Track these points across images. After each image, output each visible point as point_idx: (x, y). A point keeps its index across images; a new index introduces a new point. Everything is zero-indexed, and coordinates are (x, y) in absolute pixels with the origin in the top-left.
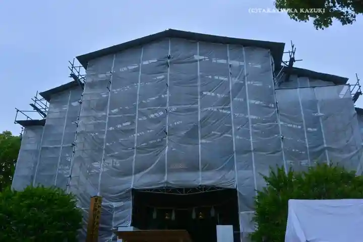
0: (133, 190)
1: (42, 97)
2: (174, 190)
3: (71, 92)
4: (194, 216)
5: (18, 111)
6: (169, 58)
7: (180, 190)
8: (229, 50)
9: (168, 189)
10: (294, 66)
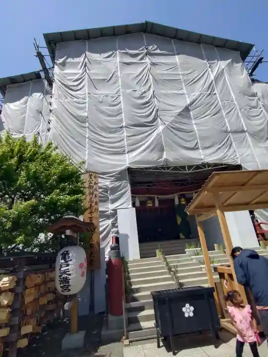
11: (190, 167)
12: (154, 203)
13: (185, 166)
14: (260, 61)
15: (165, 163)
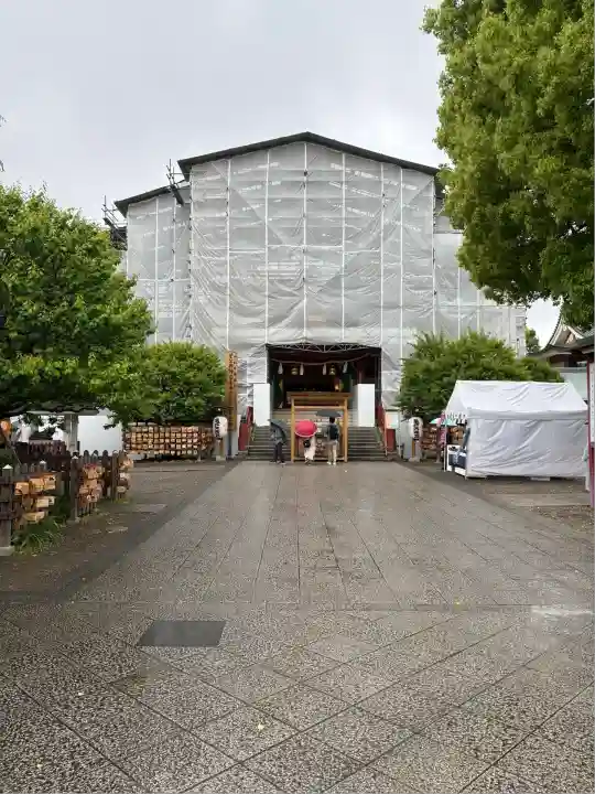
0: (267, 345)
1: (115, 207)
2: (313, 347)
3: (157, 201)
4: (324, 372)
6: (306, 173)
8: (384, 170)
9: (307, 345)
11: (328, 347)
12: (298, 371)
15: (304, 341)
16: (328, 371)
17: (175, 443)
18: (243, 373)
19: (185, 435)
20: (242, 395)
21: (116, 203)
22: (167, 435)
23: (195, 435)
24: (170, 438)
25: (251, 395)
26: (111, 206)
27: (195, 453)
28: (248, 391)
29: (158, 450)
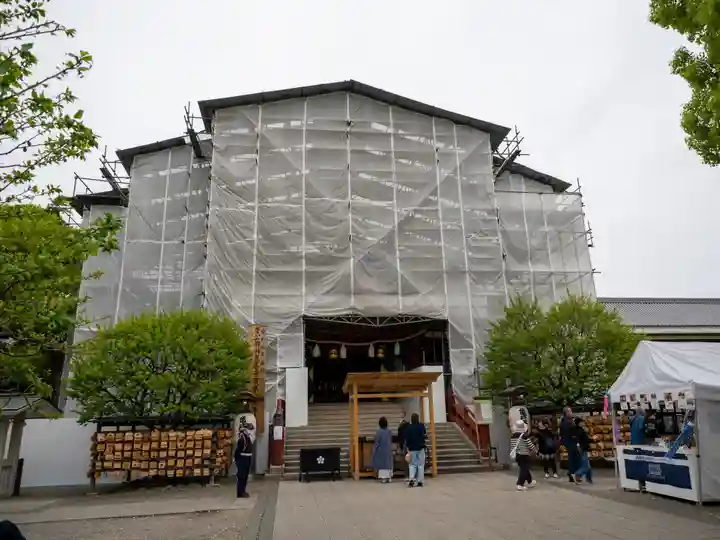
0: (304, 317)
1: (117, 158)
2: (364, 320)
3: (170, 154)
4: (371, 353)
5: (77, 177)
6: (349, 124)
7: (374, 319)
8: (436, 125)
9: (355, 317)
10: (515, 161)
11: (382, 319)
12: (339, 353)
13: (375, 318)
14: (518, 153)
15: (350, 312)
16: (376, 352)
17: (175, 457)
18: (273, 354)
19: (190, 445)
20: (270, 384)
21: (119, 153)
22: (164, 444)
23: (208, 443)
24: (167, 450)
25: (283, 384)
26: (113, 157)
27: (206, 472)
28: (279, 379)
29: (147, 470)
